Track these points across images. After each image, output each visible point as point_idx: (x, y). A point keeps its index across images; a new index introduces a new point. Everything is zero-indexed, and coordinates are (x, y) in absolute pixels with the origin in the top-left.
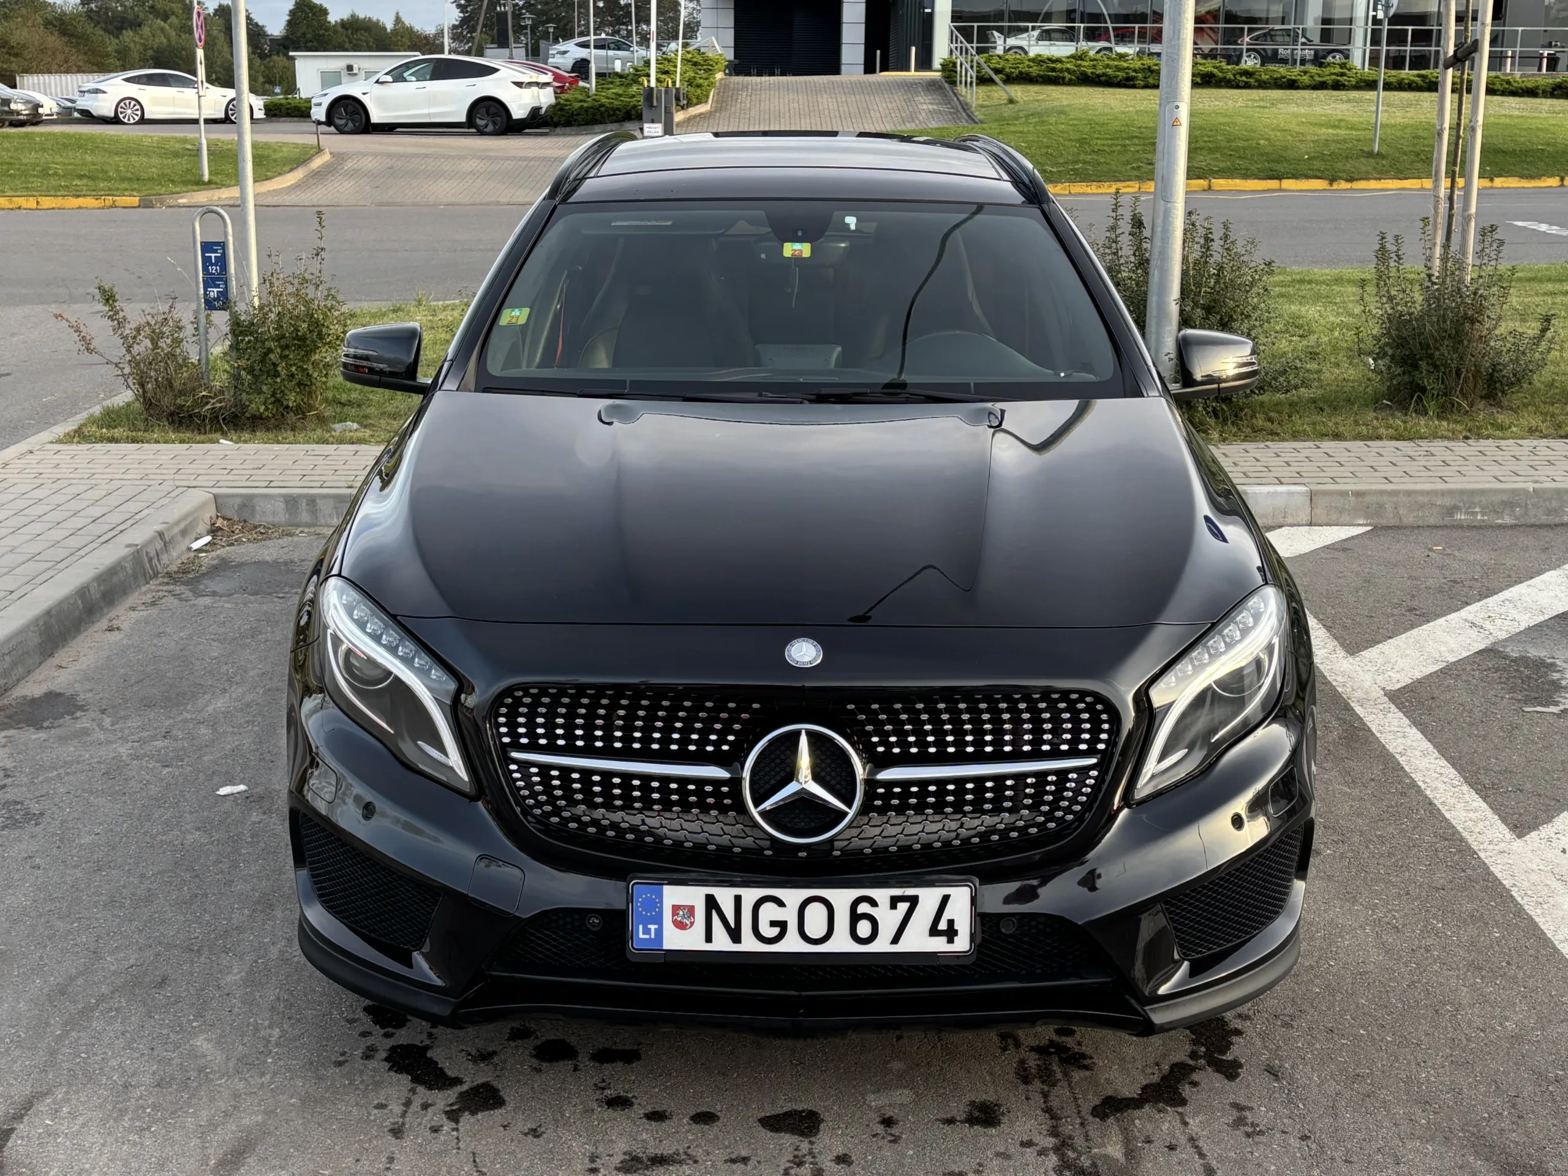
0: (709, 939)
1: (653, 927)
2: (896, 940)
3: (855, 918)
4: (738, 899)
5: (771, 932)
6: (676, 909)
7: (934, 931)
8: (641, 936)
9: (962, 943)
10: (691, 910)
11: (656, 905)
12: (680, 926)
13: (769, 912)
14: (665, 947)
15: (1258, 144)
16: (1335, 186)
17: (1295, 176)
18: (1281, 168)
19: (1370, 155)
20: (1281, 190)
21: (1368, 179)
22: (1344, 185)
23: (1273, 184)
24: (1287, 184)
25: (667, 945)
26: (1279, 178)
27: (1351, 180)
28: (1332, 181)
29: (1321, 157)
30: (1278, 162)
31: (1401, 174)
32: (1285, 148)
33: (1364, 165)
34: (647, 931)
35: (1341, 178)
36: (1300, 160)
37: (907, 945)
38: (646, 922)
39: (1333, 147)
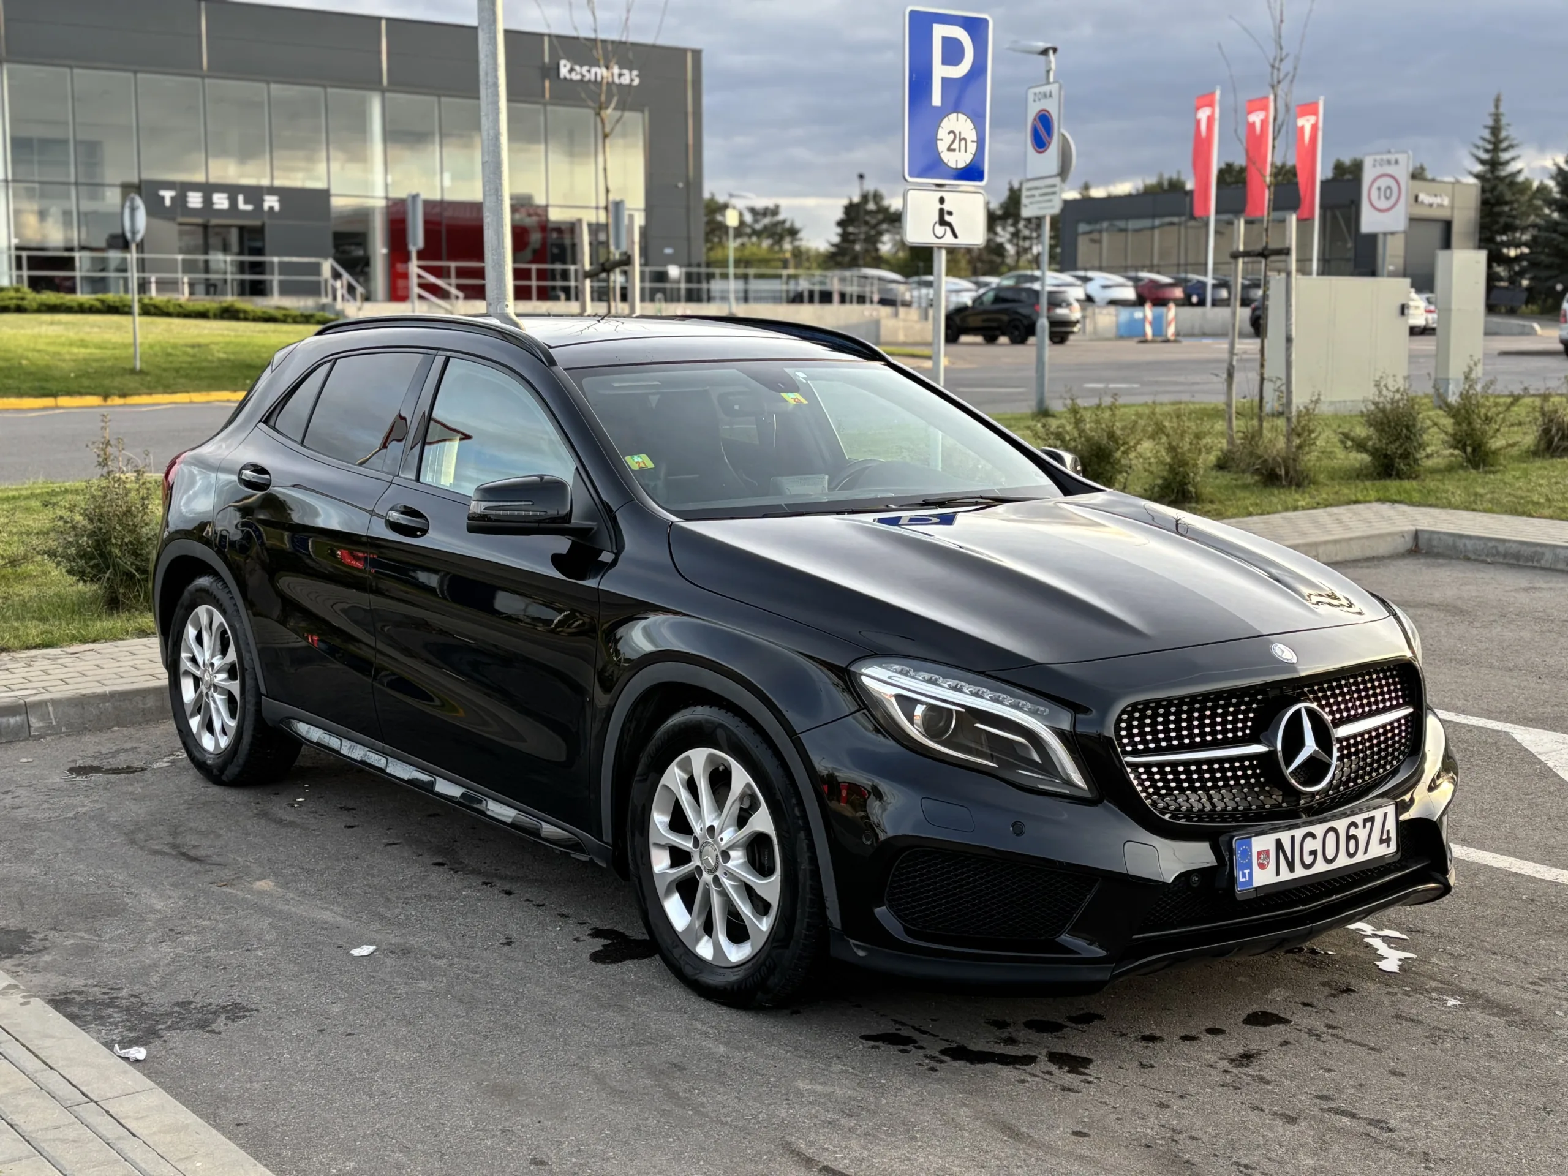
0: (1278, 873)
1: (1247, 871)
2: (1366, 852)
3: (1349, 837)
4: (1293, 838)
5: (1308, 860)
6: (1259, 853)
7: (1382, 841)
8: (1242, 880)
9: (1393, 848)
10: (1267, 851)
11: (1247, 853)
12: (1262, 866)
13: (1310, 844)
14: (1255, 885)
15: (20, 364)
16: (109, 402)
17: (69, 393)
18: (52, 386)
19: (133, 372)
20: (57, 407)
21: (139, 394)
22: (117, 401)
23: (48, 401)
24: (64, 401)
25: (1256, 883)
26: (54, 395)
27: (123, 395)
28: (106, 397)
29: (86, 375)
30: (46, 380)
31: (169, 389)
32: (48, 367)
33: (132, 382)
34: (1244, 876)
35: (114, 394)
36: (66, 378)
37: (1372, 854)
38: (1242, 869)
39: (95, 365)
